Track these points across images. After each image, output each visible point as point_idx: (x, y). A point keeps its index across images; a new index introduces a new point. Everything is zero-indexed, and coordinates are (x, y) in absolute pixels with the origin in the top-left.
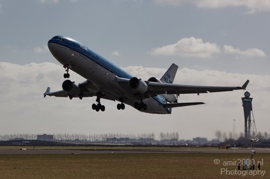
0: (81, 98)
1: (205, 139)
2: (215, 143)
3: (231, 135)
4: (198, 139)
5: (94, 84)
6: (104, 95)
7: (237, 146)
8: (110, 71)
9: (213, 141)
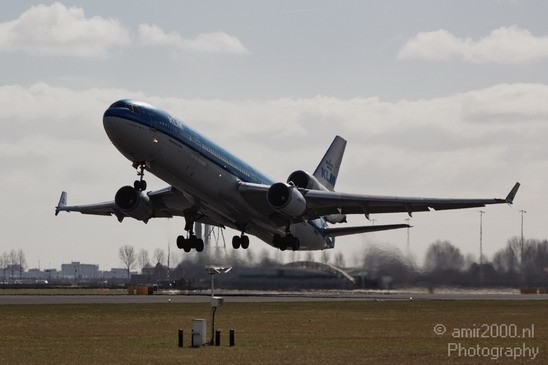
0: (146, 221)
1: (95, 267)
2: (118, 276)
3: (160, 255)
4: (76, 266)
5: (185, 194)
6: (203, 216)
7: (175, 287)
8: (225, 169)
9: (114, 271)
